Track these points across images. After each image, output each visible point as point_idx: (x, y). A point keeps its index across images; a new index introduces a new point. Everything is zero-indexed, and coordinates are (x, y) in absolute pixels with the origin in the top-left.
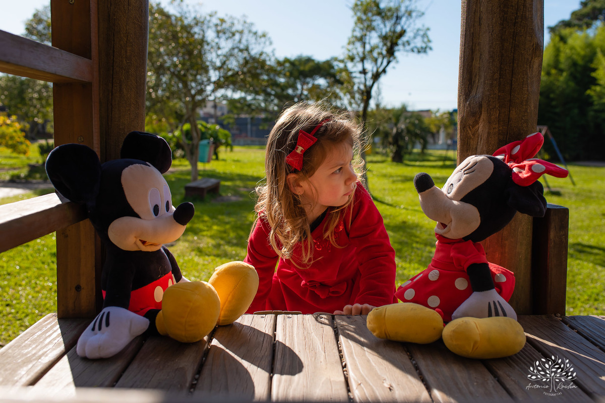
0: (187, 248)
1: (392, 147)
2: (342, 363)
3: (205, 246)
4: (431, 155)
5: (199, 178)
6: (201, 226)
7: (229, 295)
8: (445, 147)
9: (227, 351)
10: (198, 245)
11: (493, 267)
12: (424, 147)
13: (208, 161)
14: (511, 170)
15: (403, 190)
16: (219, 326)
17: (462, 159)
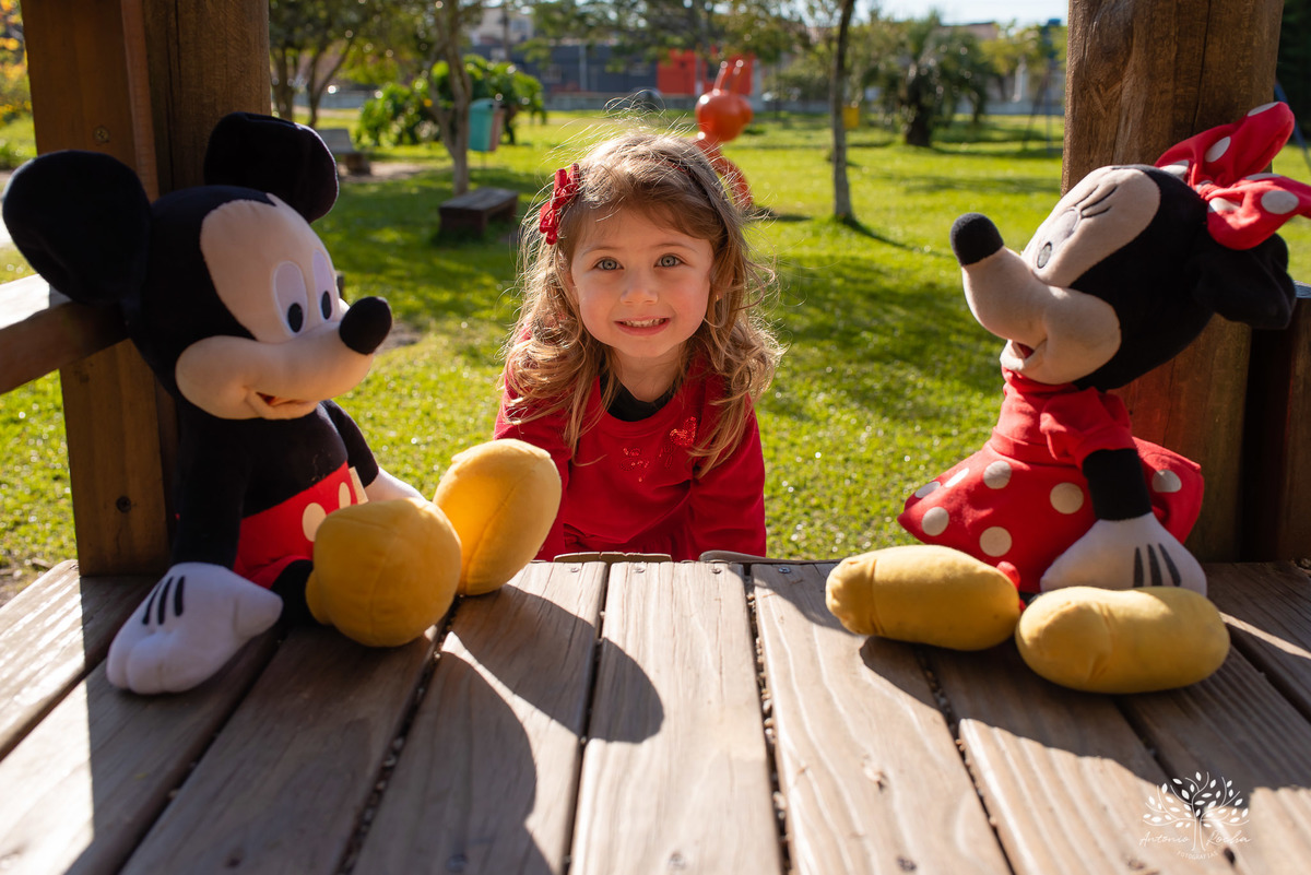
0: (446, 348)
1: (905, 110)
2: (762, 702)
3: (487, 343)
4: (994, 128)
5: (472, 187)
6: (475, 297)
7: (486, 526)
8: (1029, 108)
9: (480, 669)
10: (471, 342)
11: (1149, 452)
12: (980, 110)
13: (492, 149)
14: (1206, 204)
15: (931, 209)
16: (468, 597)
17: (1075, 176)
